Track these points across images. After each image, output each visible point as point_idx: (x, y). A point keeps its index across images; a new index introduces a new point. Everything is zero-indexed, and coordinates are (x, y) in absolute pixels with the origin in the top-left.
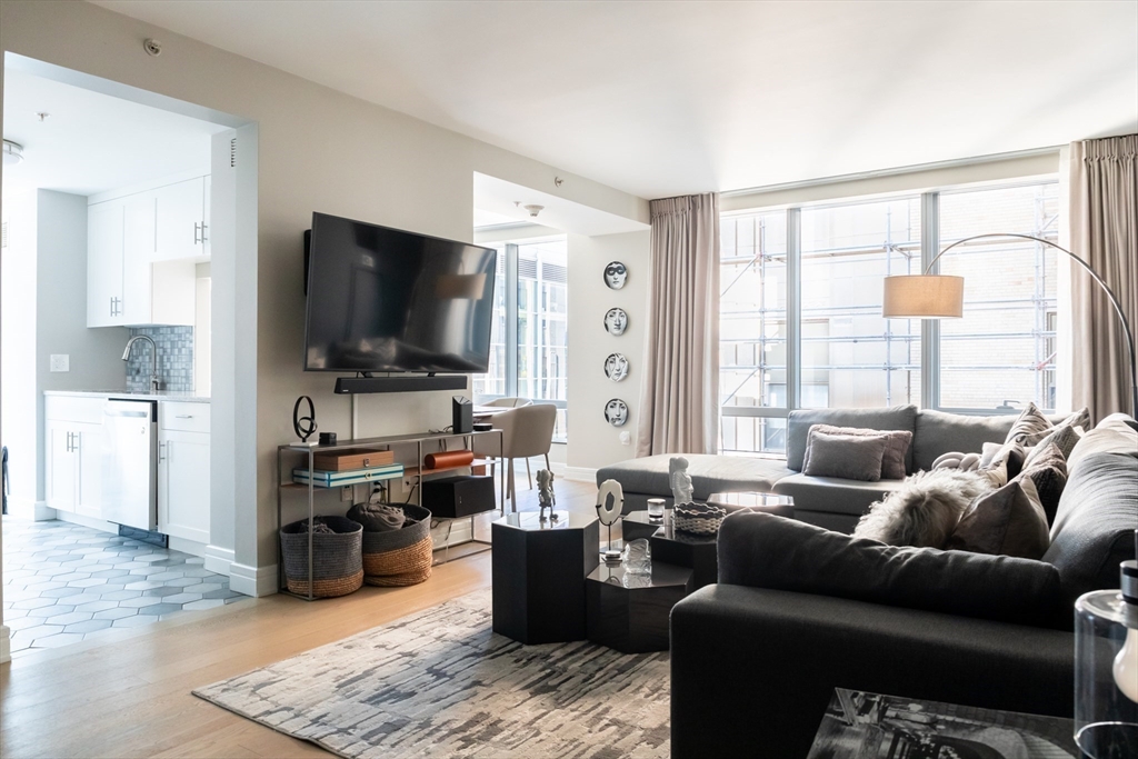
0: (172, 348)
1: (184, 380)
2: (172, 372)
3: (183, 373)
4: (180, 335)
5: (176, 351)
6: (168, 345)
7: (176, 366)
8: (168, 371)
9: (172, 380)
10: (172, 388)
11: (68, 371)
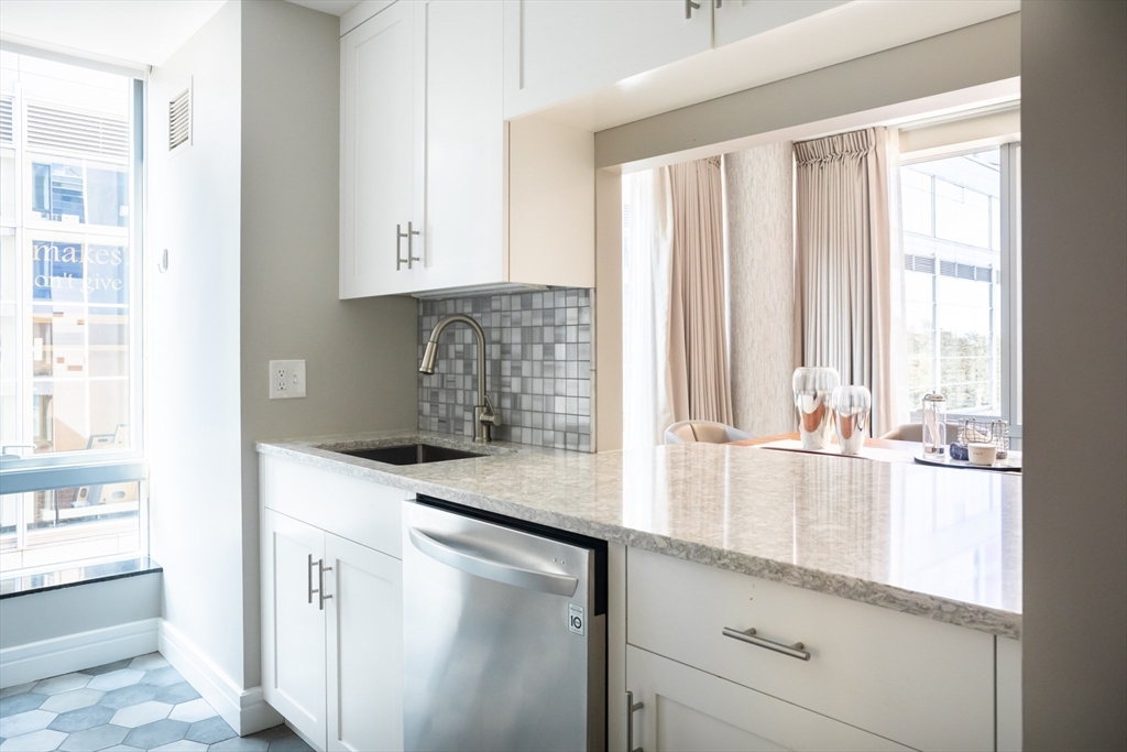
0: (527, 343)
3: (559, 406)
7: (538, 386)
10: (526, 438)
11: (304, 395)
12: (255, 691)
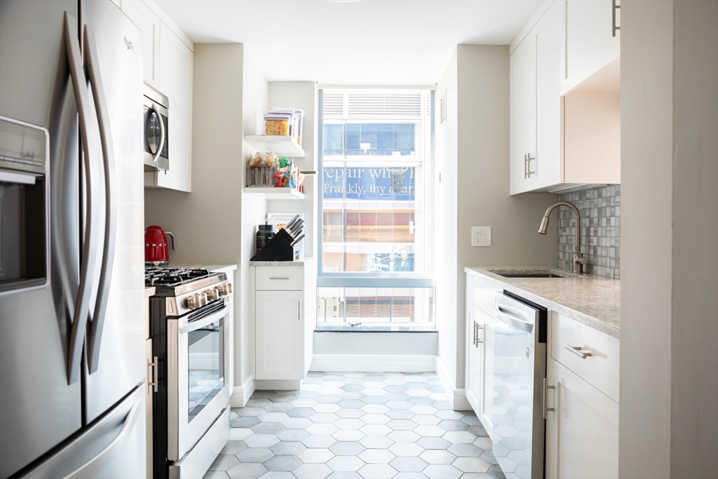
0: (599, 217)
1: (613, 263)
2: (599, 250)
3: (612, 252)
4: (608, 199)
5: (604, 221)
6: (595, 214)
7: (604, 242)
8: (595, 248)
9: (600, 261)
10: (599, 273)
11: (490, 245)
12: (461, 390)
